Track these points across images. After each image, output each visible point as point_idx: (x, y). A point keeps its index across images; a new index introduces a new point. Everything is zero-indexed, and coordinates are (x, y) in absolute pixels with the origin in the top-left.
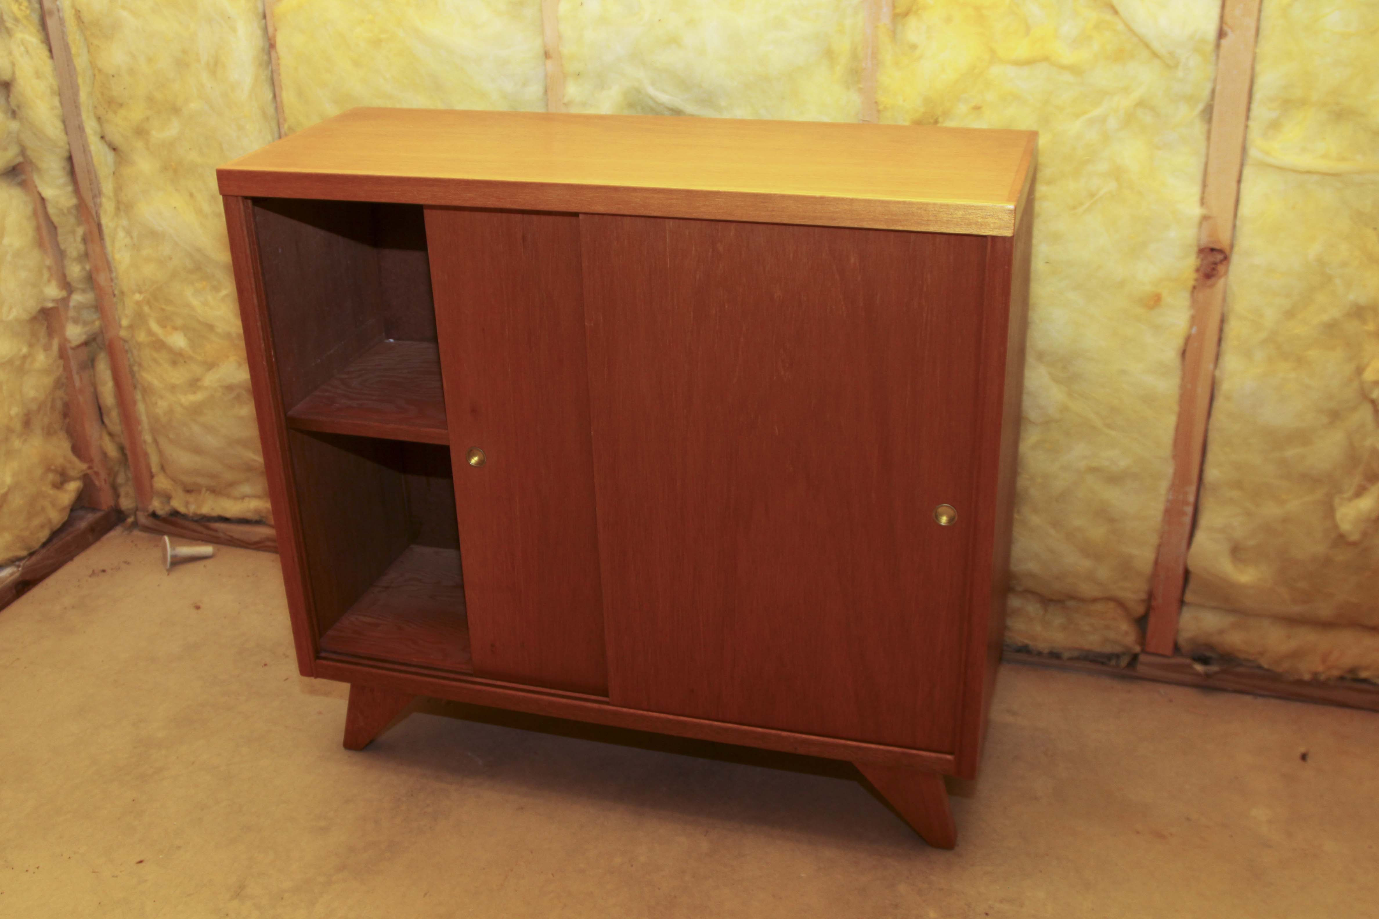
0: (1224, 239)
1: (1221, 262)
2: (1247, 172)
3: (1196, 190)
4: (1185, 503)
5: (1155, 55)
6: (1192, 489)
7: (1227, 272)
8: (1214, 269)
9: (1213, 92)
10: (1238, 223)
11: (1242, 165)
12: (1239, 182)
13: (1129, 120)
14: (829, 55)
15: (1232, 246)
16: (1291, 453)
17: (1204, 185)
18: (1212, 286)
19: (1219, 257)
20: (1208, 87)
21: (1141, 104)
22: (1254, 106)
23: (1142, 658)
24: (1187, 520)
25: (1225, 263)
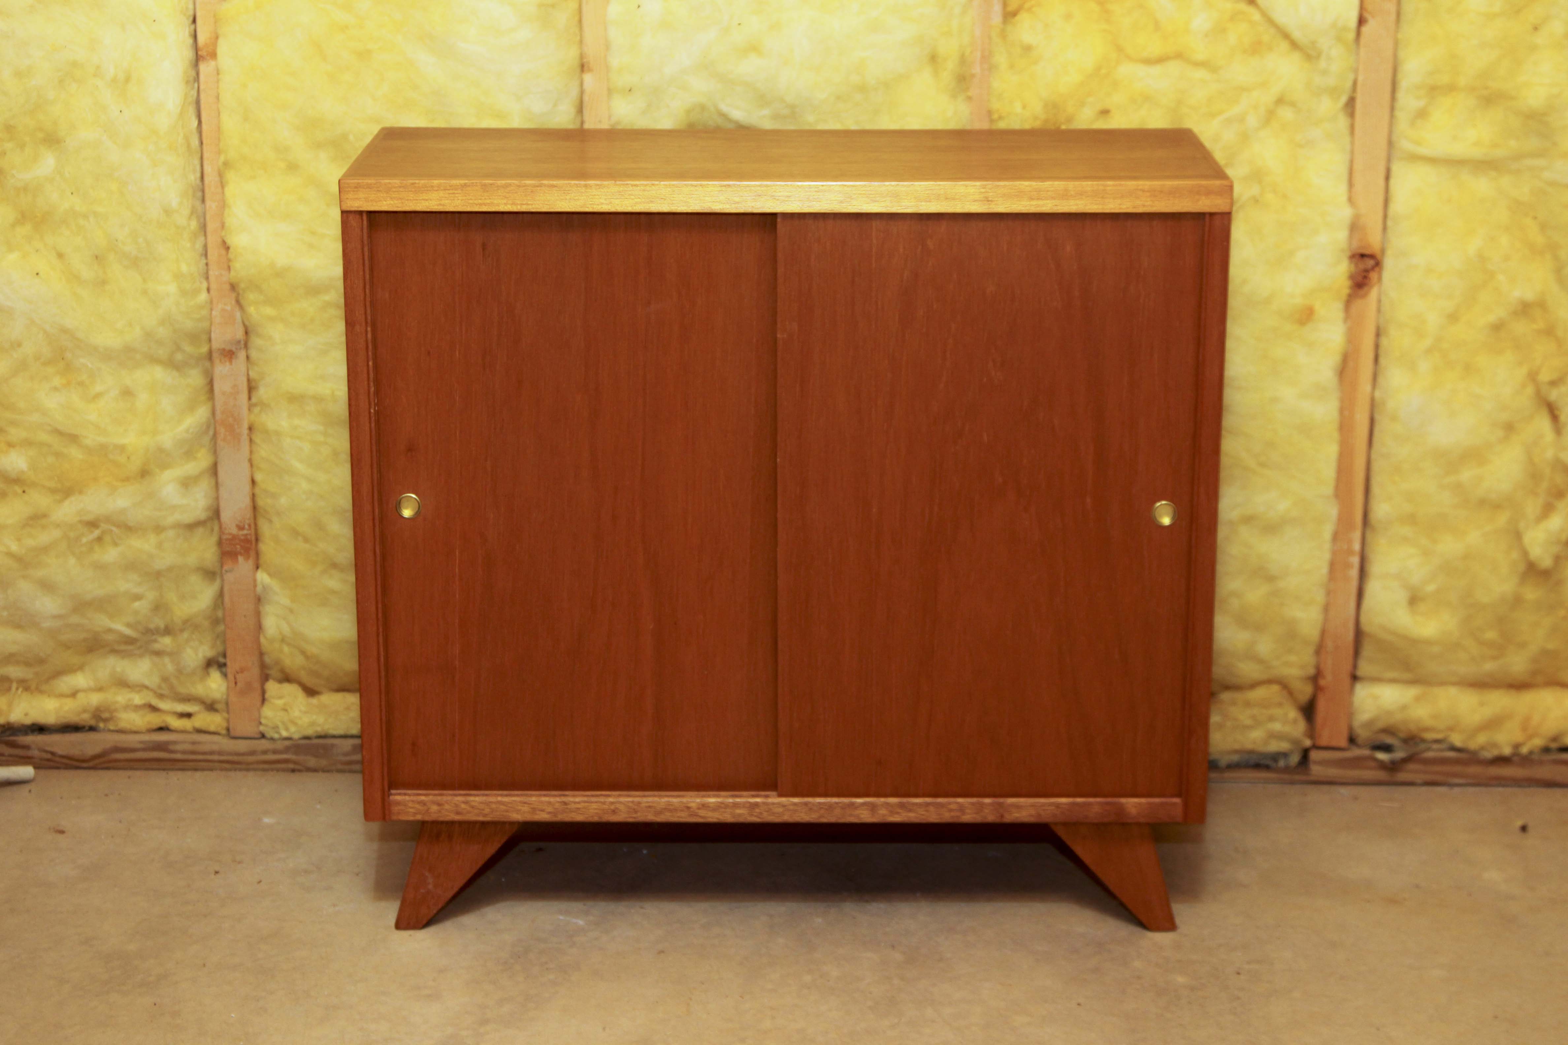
0: (1374, 240)
1: (1373, 268)
2: (1395, 168)
3: (1341, 190)
4: (1350, 552)
5: (1294, 45)
6: (1357, 535)
7: (1380, 279)
8: (1365, 277)
9: (1355, 83)
10: (1389, 223)
11: (1389, 160)
12: (1387, 178)
13: (1270, 116)
14: (933, 59)
15: (1383, 251)
16: (1466, 475)
17: (1351, 184)
18: (1364, 296)
19: (1370, 263)
20: (1351, 77)
21: (1280, 101)
22: (1401, 95)
23: (1314, 755)
24: (1354, 573)
25: (1377, 269)
